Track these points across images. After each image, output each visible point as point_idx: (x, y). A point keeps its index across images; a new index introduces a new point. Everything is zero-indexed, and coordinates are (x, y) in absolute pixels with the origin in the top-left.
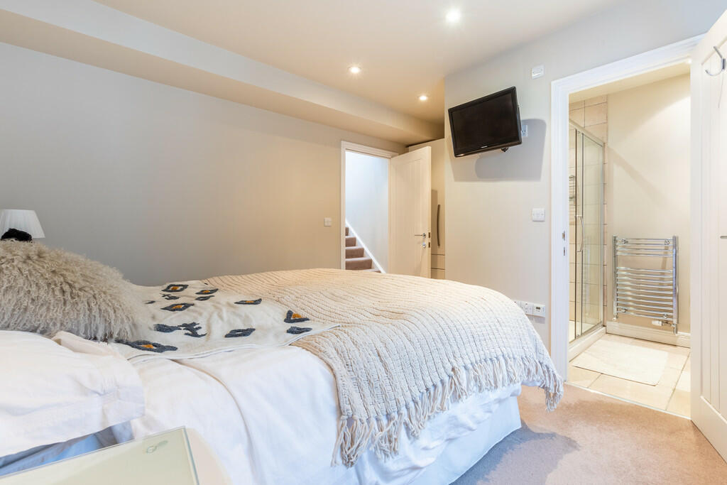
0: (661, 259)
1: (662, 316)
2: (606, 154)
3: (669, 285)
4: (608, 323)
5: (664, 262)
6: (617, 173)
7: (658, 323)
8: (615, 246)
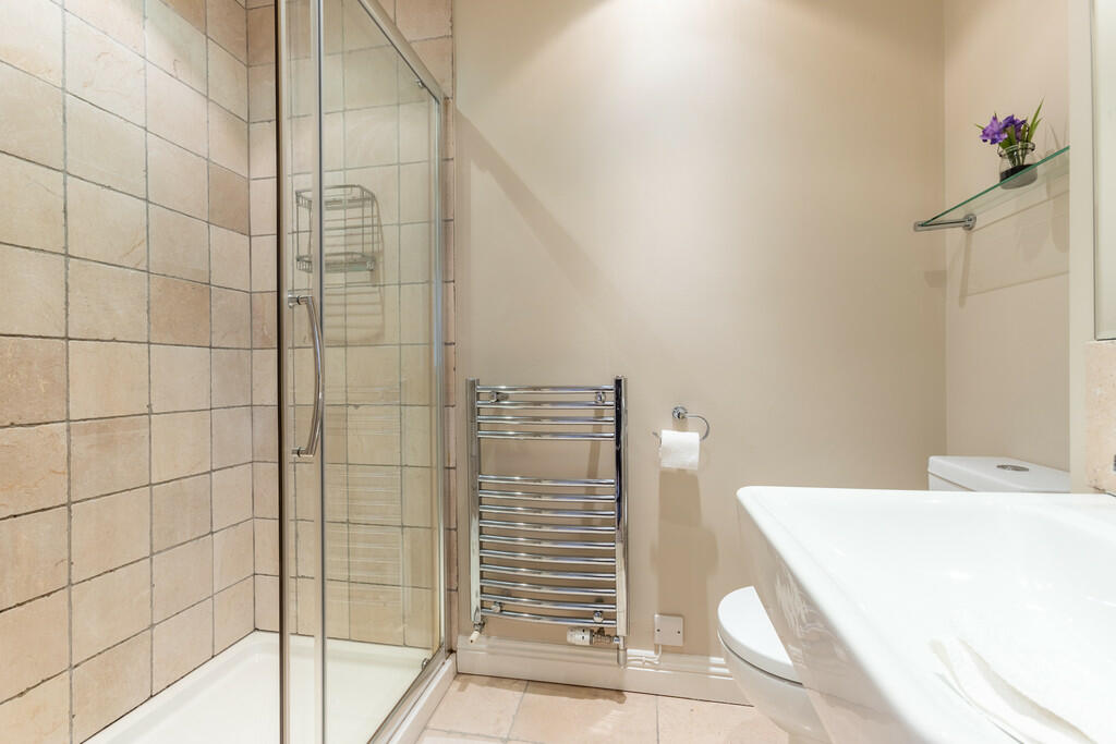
0: (585, 446)
1: (589, 616)
2: (452, 129)
3: (605, 523)
4: (460, 643)
5: (594, 454)
6: (480, 188)
7: (580, 638)
8: (474, 411)
